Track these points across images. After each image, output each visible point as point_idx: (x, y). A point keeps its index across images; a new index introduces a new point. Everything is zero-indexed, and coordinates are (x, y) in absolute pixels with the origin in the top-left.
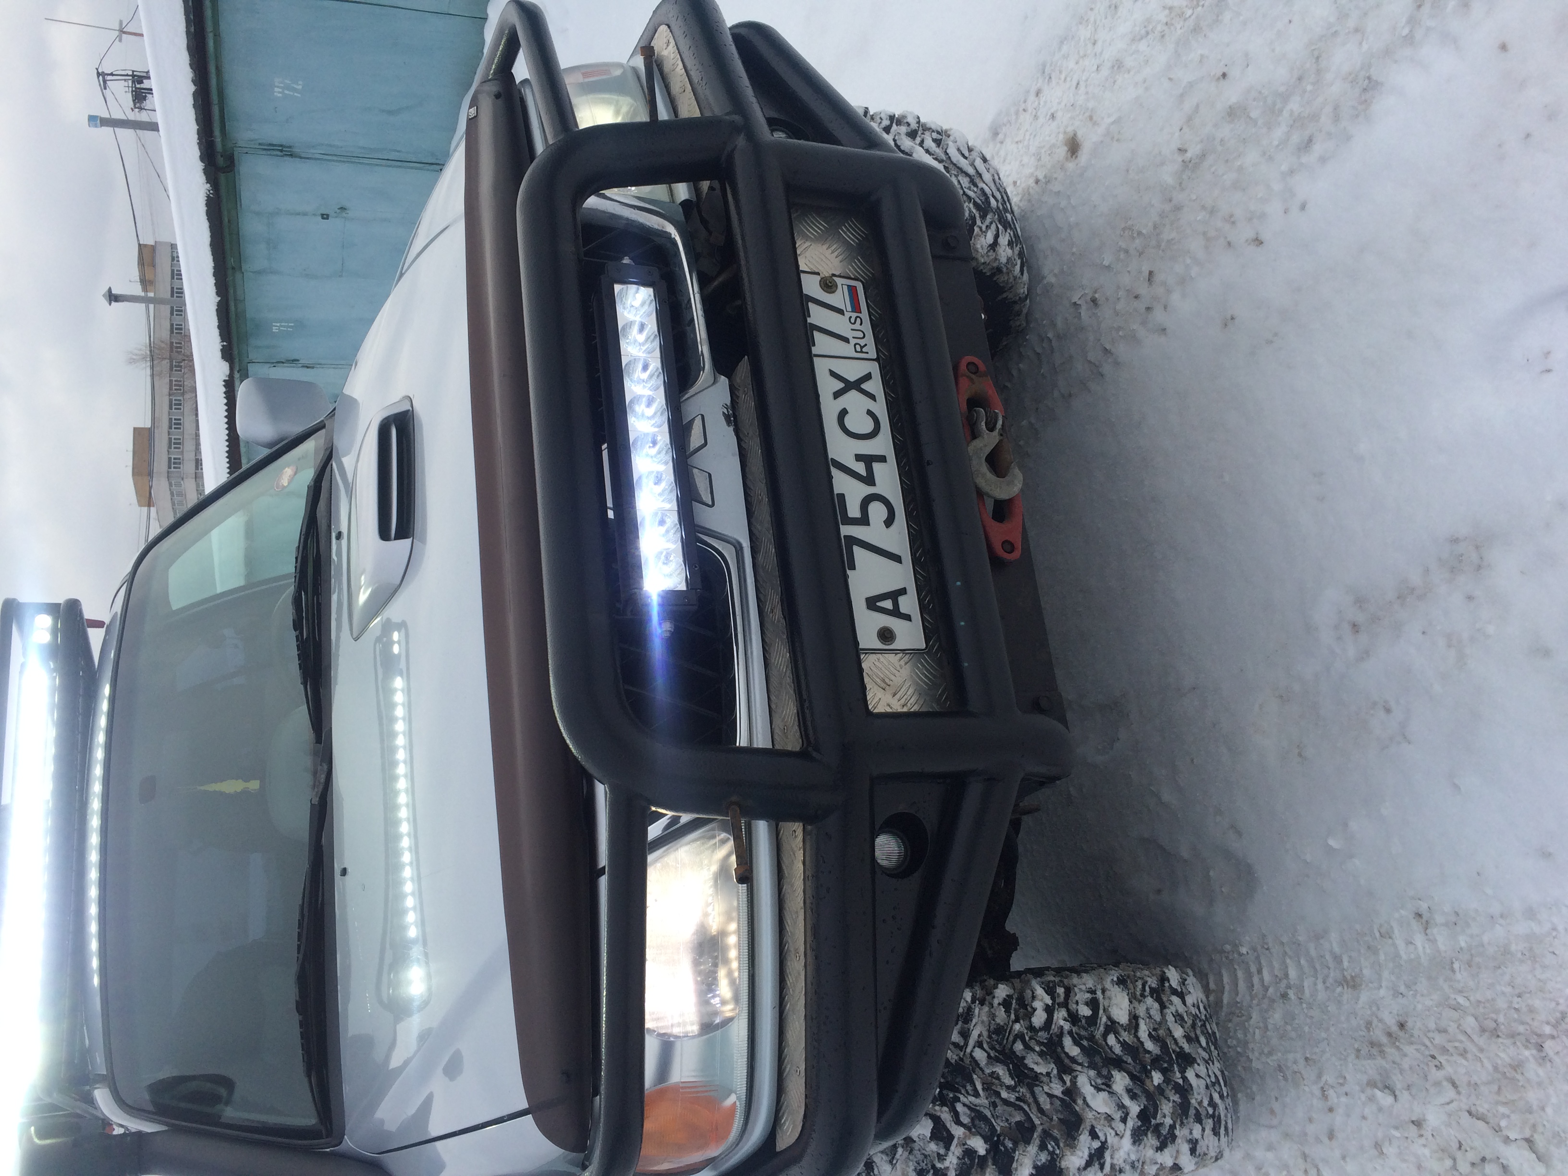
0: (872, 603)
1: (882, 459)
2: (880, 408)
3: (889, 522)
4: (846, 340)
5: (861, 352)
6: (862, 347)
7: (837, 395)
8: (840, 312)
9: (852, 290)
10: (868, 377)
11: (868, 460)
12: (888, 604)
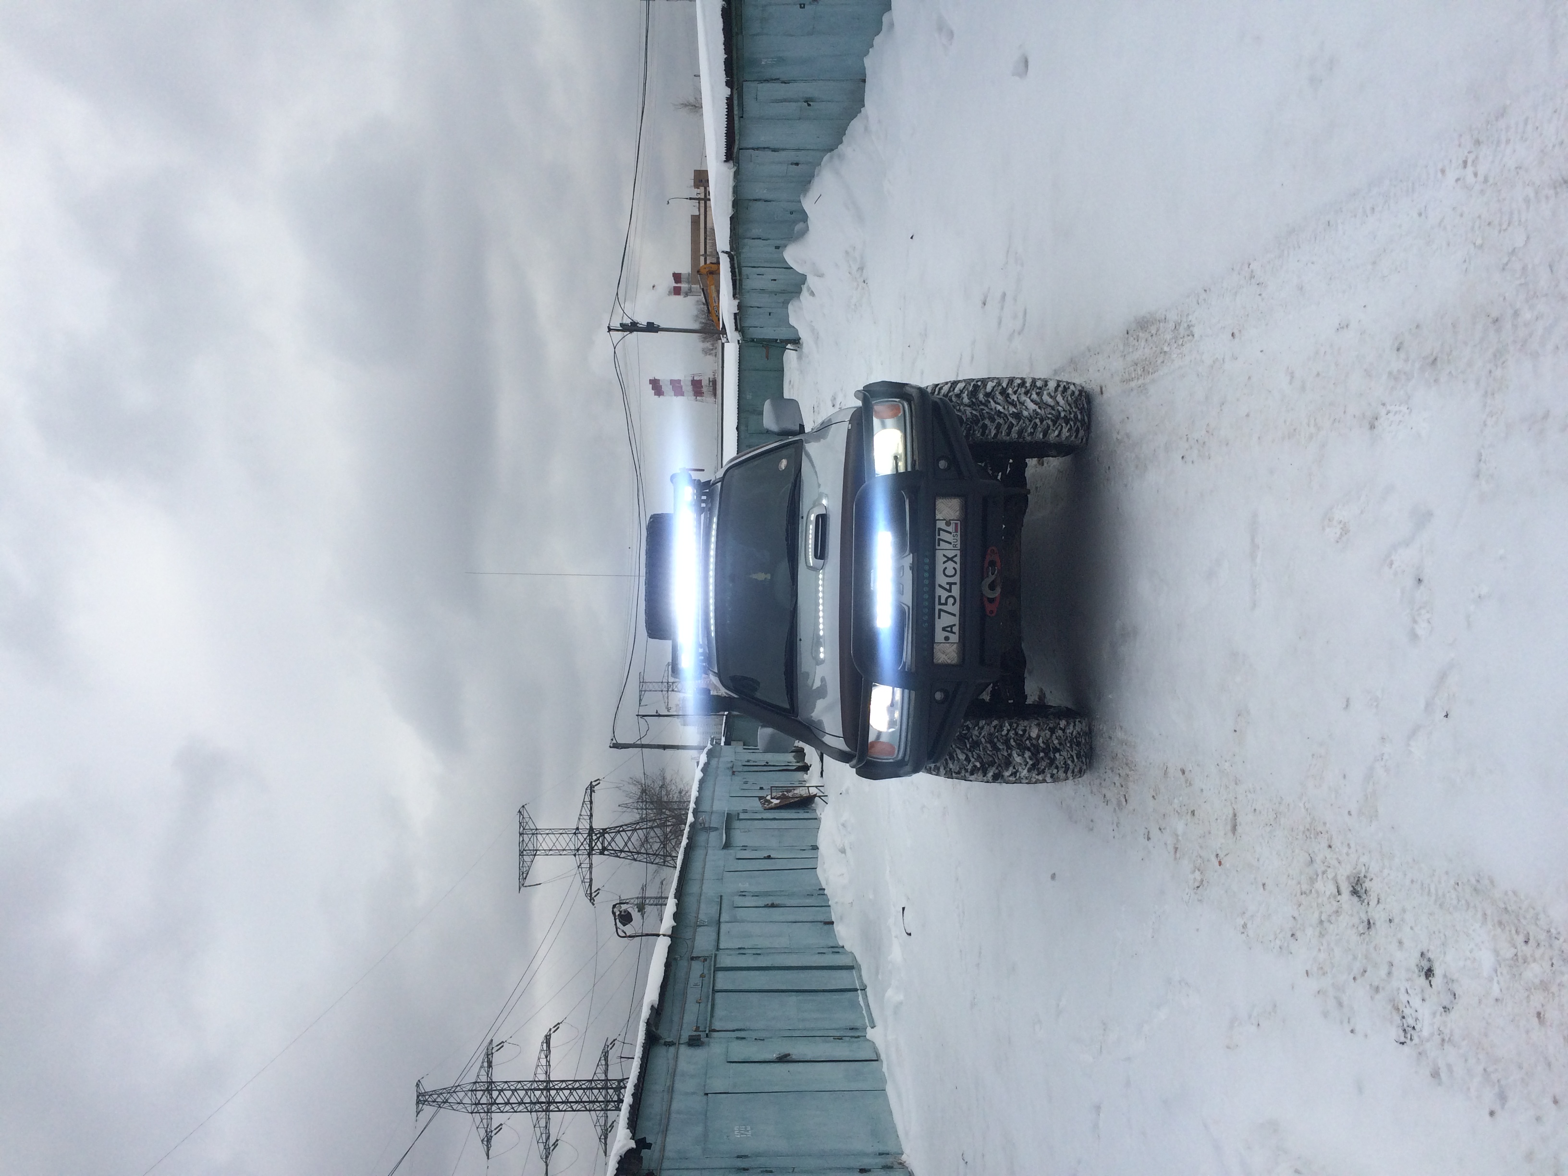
0: (944, 629)
1: (955, 584)
2: (958, 567)
3: (953, 604)
4: (950, 543)
5: (955, 547)
6: (956, 545)
7: (944, 563)
8: (950, 533)
9: (956, 524)
10: (956, 556)
11: (950, 584)
12: (949, 629)
